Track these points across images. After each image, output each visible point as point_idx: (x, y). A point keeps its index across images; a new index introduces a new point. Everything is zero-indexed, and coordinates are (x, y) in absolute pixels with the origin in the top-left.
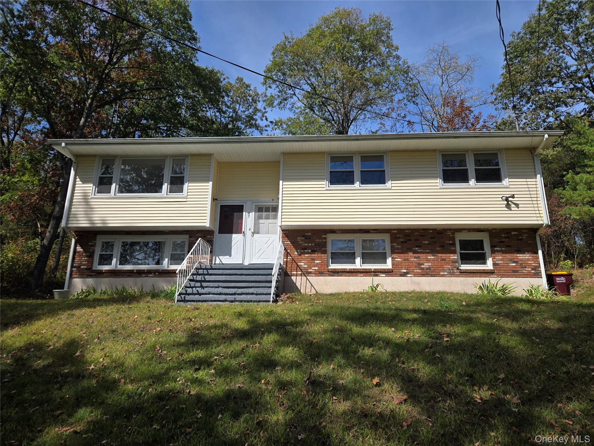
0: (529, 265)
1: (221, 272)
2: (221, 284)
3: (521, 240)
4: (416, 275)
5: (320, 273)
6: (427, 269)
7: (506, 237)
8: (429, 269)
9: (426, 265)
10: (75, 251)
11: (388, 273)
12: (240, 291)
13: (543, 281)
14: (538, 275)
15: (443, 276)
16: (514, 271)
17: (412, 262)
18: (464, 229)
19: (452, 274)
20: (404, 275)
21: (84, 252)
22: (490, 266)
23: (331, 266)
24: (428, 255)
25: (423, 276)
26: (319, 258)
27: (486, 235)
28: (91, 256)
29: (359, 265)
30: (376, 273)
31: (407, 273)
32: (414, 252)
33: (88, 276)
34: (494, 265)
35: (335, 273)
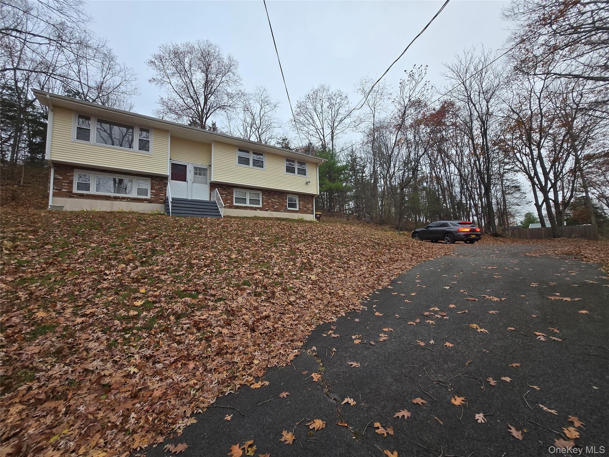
0: (310, 210)
3: (308, 199)
4: (272, 211)
5: (230, 207)
7: (304, 198)
8: (277, 208)
9: (276, 207)
10: (54, 179)
11: (260, 209)
13: (314, 216)
14: (313, 214)
15: (282, 212)
16: (305, 211)
17: (270, 205)
18: (291, 193)
19: (284, 211)
20: (267, 210)
21: (63, 179)
22: (297, 209)
23: (235, 204)
24: (277, 202)
25: (274, 211)
26: (229, 199)
27: (298, 196)
28: (71, 183)
29: (248, 204)
30: (255, 209)
31: (268, 210)
32: (272, 201)
33: (70, 197)
34: (299, 208)
35: (237, 207)
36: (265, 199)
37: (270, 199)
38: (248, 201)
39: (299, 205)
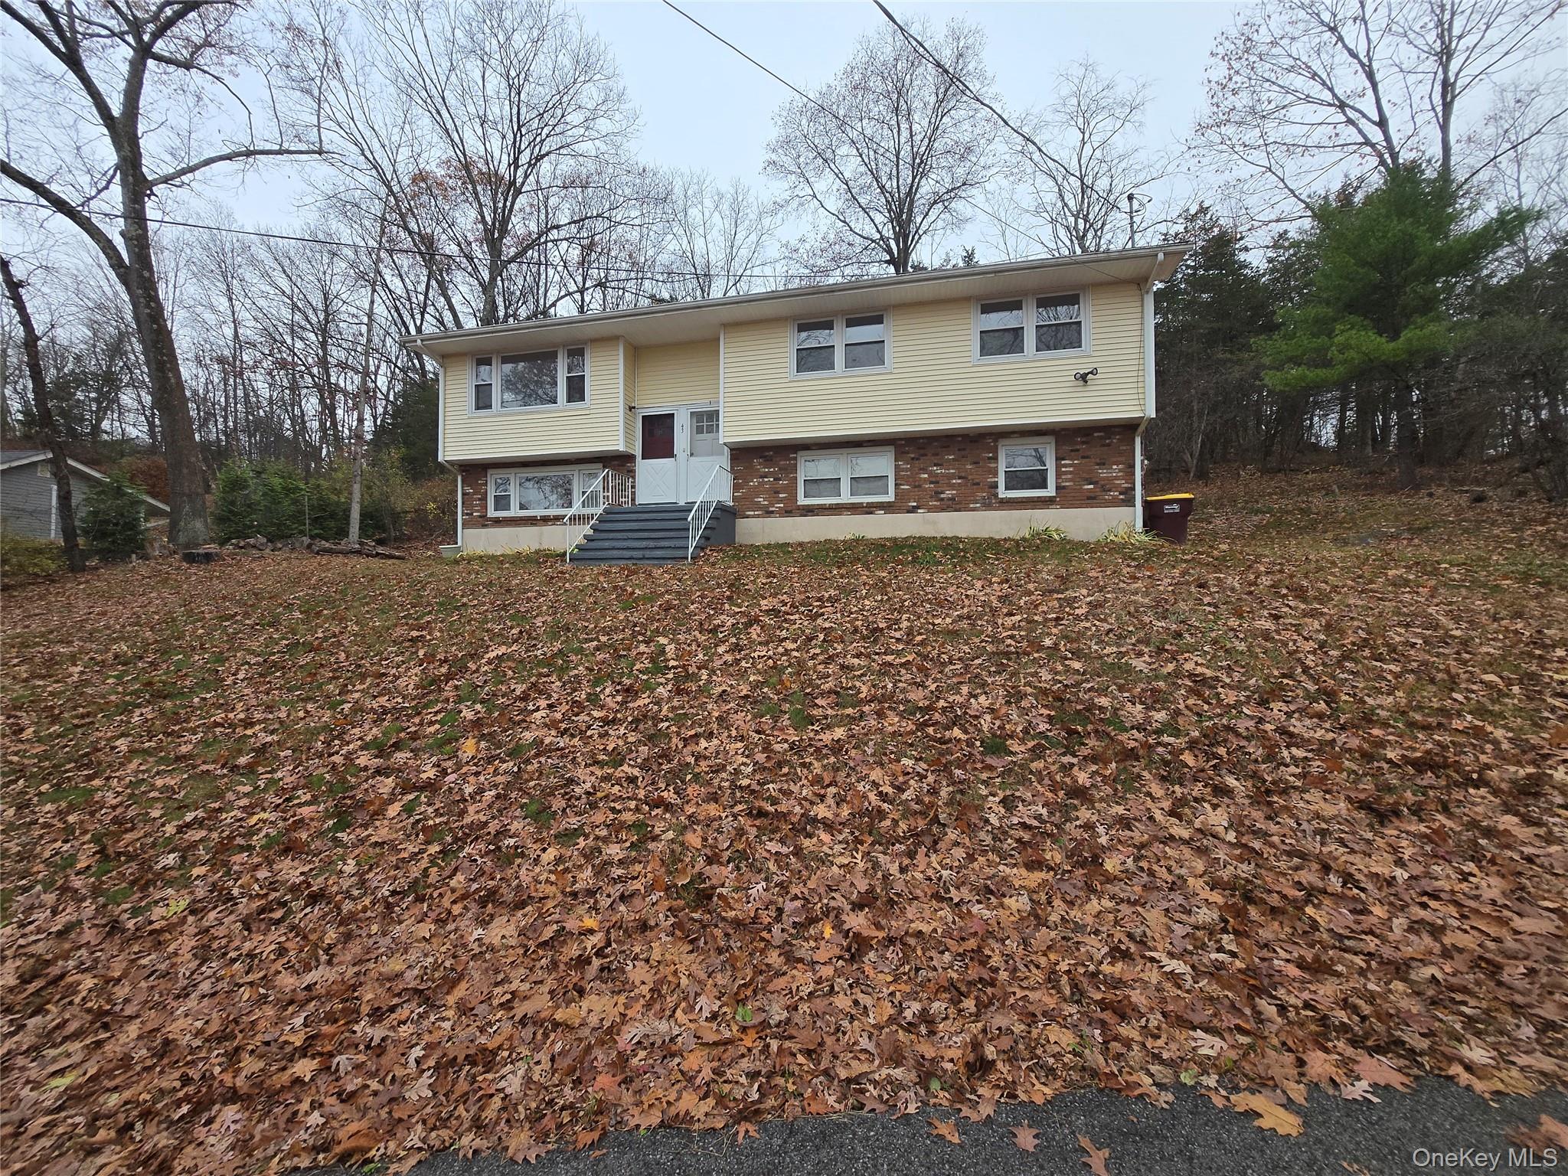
0: (1116, 487)
1: (646, 516)
2: (630, 535)
3: (1109, 445)
4: (931, 510)
5: (788, 512)
6: (949, 499)
7: (1083, 443)
8: (952, 499)
9: (948, 494)
10: (464, 494)
11: (887, 508)
12: (652, 544)
13: (1137, 514)
14: (1130, 502)
15: (974, 510)
16: (1089, 498)
17: (925, 490)
18: (1014, 432)
19: (987, 506)
20: (913, 510)
21: (474, 493)
22: (1050, 491)
23: (802, 501)
24: (953, 476)
25: (942, 510)
26: (784, 489)
27: (1051, 439)
28: (484, 498)
29: (845, 497)
30: (870, 509)
31: (918, 507)
32: (931, 474)
33: (484, 526)
34: (1058, 488)
35: (809, 511)
36: (907, 470)
37: (924, 470)
38: (845, 486)
39: (1059, 474)
